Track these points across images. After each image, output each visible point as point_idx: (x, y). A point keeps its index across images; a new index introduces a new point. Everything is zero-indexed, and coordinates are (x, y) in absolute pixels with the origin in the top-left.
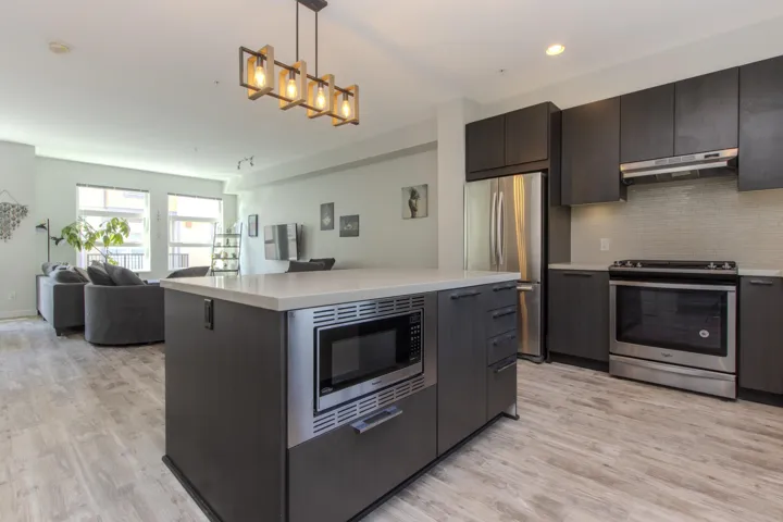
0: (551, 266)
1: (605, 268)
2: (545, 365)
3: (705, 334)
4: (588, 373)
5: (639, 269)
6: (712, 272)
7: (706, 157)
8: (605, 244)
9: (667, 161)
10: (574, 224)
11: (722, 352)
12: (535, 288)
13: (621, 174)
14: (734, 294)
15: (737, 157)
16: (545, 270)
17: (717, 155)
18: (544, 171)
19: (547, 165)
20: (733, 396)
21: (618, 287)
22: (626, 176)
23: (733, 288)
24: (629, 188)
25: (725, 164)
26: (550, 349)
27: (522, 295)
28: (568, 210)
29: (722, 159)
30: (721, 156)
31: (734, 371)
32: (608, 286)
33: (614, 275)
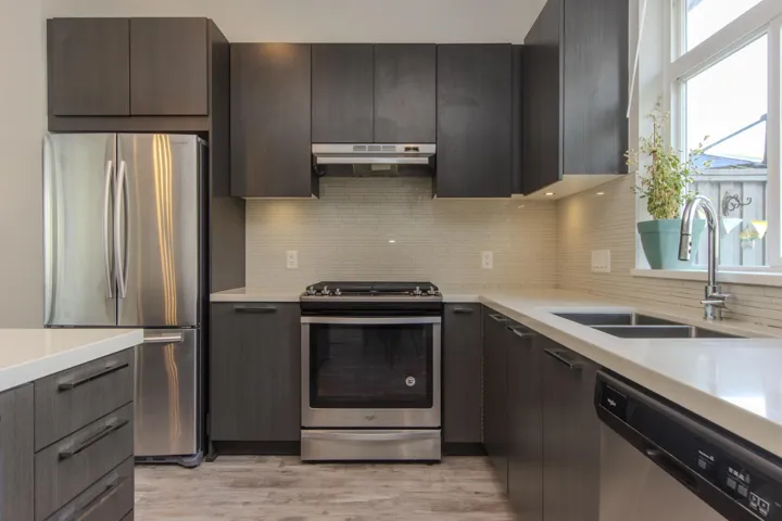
0: (215, 297)
1: (294, 295)
2: (206, 467)
3: (411, 381)
4: (272, 465)
5: (340, 298)
6: (418, 299)
7: (407, 149)
8: (293, 258)
9: (367, 148)
10: (250, 229)
11: (428, 404)
12: (187, 337)
13: (313, 157)
14: (439, 327)
15: (436, 155)
16: (205, 305)
17: (416, 149)
18: (203, 135)
19: (207, 125)
20: (438, 456)
21: (311, 325)
22: (320, 160)
23: (438, 319)
24: (321, 179)
25: (425, 160)
26: (213, 437)
27: (170, 351)
28: (241, 205)
29: (423, 155)
30: (421, 151)
31: (439, 424)
32: (299, 325)
33: (307, 308)
